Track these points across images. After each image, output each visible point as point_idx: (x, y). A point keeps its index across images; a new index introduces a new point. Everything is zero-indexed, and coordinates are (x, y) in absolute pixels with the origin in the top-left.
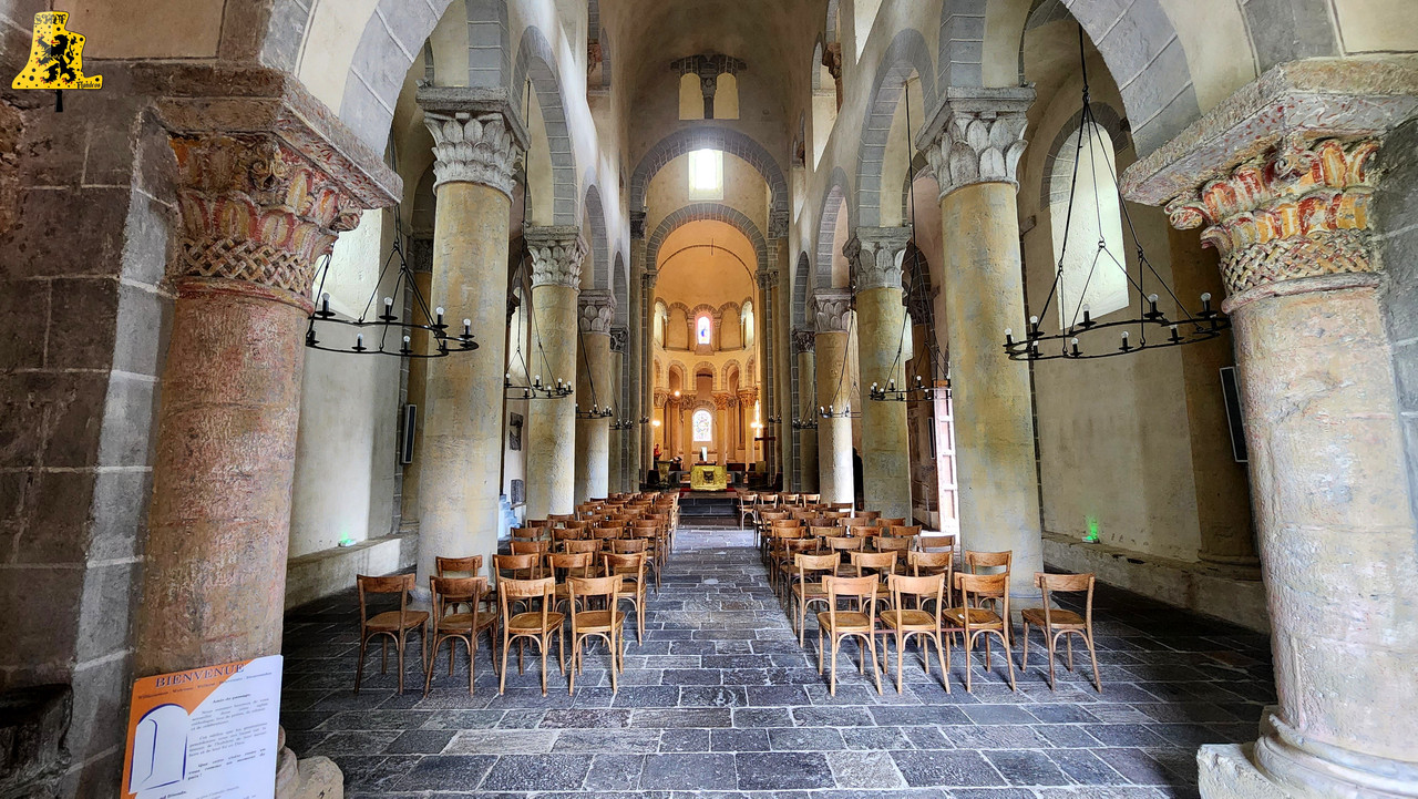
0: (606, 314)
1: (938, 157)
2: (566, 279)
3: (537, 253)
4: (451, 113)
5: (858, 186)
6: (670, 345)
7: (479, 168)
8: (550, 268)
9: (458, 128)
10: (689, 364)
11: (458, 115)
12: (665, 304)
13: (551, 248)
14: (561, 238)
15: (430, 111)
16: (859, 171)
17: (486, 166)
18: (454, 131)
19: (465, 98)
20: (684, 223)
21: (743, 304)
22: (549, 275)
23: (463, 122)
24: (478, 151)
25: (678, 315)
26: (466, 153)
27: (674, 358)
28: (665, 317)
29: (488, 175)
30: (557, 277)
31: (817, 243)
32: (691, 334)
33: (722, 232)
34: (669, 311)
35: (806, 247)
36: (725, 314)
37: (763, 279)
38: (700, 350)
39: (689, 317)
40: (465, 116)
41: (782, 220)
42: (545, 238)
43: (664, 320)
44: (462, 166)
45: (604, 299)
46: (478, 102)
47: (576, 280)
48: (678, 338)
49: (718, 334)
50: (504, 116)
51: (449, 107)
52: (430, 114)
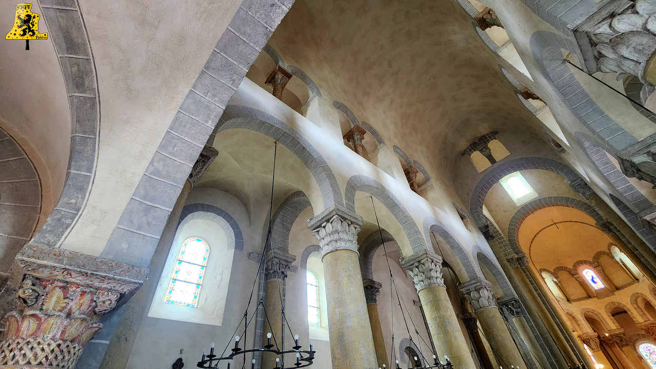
0: (485, 293)
1: (612, 62)
2: (432, 281)
3: (411, 273)
4: (320, 226)
5: (593, 131)
6: (572, 298)
7: (334, 243)
8: (421, 278)
9: (323, 230)
10: (600, 308)
11: (323, 225)
12: (548, 271)
13: (417, 267)
14: (420, 259)
15: (314, 229)
16: (585, 123)
17: (336, 241)
18: (323, 232)
19: (322, 217)
20: (523, 219)
21: (609, 249)
22: (422, 283)
23: (324, 227)
24: (332, 236)
25: (564, 275)
26: (328, 239)
27: (583, 307)
28: (555, 280)
29: (338, 244)
30: (427, 282)
31: (610, 183)
32: (583, 284)
33: (555, 213)
34: (554, 274)
35: (609, 192)
36: (599, 262)
37: (606, 227)
38: (599, 295)
39: (573, 274)
40: (325, 224)
41: (581, 185)
42: (412, 263)
43: (555, 282)
44: (327, 246)
45: (478, 284)
46: (326, 216)
47: (439, 280)
48: (575, 291)
49: (606, 278)
50: (337, 215)
51: (319, 224)
52: (314, 231)
